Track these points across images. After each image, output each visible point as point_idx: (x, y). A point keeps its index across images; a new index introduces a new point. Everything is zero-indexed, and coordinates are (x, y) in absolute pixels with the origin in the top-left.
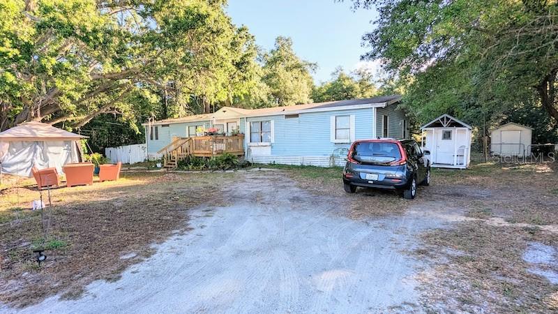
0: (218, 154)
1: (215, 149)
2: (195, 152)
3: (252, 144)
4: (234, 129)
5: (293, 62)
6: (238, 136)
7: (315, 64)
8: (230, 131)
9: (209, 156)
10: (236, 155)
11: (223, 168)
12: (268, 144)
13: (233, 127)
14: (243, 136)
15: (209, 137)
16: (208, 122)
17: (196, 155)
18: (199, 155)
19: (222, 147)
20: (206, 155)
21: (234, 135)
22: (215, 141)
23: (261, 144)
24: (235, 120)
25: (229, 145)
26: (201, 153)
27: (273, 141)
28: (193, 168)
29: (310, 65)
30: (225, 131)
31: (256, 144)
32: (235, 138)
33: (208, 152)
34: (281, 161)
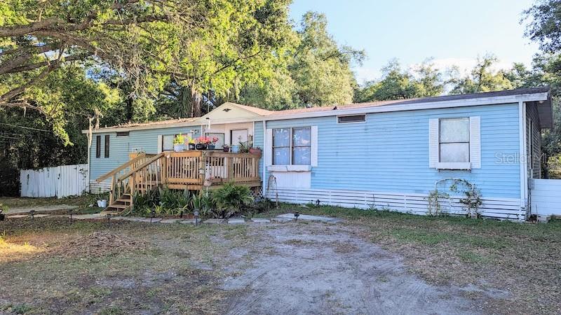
0: (213, 184)
1: (207, 176)
2: (171, 180)
3: (276, 168)
4: (242, 141)
5: (328, 49)
6: (250, 152)
7: (361, 53)
8: (236, 143)
9: (196, 188)
10: (248, 186)
11: (223, 214)
12: (306, 168)
13: (240, 138)
14: (259, 153)
15: (197, 154)
16: (196, 128)
17: (171, 187)
18: (176, 187)
19: (222, 172)
20: (191, 187)
21: (245, 150)
22: (208, 161)
23: (291, 167)
24: (244, 126)
25: (235, 169)
26: (181, 182)
27: (314, 163)
28: (163, 212)
29: (355, 53)
30: (227, 143)
31: (283, 168)
32: (245, 155)
33: (195, 181)
34: (329, 200)
